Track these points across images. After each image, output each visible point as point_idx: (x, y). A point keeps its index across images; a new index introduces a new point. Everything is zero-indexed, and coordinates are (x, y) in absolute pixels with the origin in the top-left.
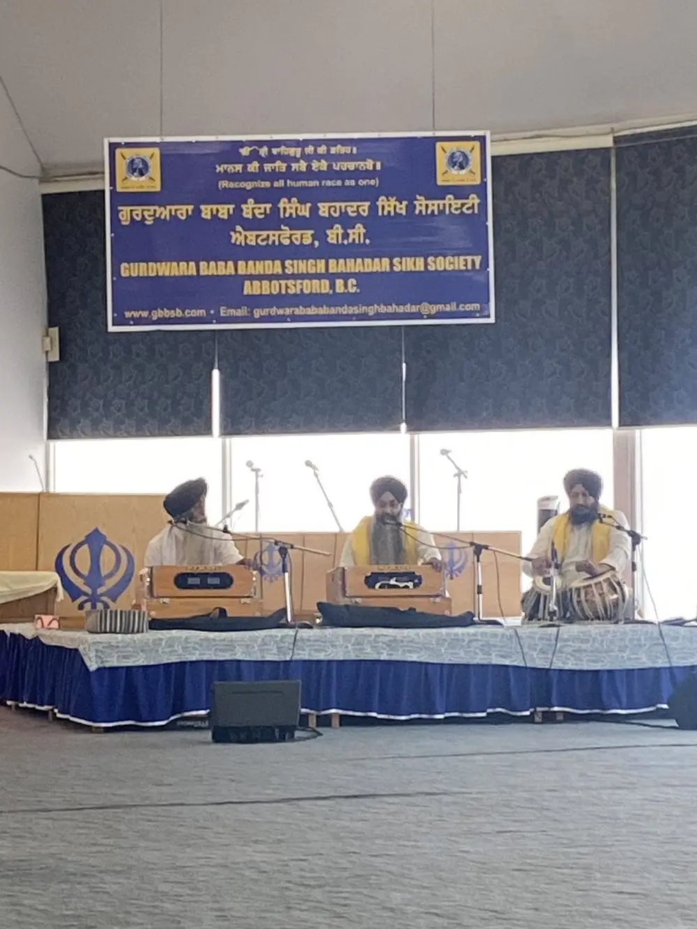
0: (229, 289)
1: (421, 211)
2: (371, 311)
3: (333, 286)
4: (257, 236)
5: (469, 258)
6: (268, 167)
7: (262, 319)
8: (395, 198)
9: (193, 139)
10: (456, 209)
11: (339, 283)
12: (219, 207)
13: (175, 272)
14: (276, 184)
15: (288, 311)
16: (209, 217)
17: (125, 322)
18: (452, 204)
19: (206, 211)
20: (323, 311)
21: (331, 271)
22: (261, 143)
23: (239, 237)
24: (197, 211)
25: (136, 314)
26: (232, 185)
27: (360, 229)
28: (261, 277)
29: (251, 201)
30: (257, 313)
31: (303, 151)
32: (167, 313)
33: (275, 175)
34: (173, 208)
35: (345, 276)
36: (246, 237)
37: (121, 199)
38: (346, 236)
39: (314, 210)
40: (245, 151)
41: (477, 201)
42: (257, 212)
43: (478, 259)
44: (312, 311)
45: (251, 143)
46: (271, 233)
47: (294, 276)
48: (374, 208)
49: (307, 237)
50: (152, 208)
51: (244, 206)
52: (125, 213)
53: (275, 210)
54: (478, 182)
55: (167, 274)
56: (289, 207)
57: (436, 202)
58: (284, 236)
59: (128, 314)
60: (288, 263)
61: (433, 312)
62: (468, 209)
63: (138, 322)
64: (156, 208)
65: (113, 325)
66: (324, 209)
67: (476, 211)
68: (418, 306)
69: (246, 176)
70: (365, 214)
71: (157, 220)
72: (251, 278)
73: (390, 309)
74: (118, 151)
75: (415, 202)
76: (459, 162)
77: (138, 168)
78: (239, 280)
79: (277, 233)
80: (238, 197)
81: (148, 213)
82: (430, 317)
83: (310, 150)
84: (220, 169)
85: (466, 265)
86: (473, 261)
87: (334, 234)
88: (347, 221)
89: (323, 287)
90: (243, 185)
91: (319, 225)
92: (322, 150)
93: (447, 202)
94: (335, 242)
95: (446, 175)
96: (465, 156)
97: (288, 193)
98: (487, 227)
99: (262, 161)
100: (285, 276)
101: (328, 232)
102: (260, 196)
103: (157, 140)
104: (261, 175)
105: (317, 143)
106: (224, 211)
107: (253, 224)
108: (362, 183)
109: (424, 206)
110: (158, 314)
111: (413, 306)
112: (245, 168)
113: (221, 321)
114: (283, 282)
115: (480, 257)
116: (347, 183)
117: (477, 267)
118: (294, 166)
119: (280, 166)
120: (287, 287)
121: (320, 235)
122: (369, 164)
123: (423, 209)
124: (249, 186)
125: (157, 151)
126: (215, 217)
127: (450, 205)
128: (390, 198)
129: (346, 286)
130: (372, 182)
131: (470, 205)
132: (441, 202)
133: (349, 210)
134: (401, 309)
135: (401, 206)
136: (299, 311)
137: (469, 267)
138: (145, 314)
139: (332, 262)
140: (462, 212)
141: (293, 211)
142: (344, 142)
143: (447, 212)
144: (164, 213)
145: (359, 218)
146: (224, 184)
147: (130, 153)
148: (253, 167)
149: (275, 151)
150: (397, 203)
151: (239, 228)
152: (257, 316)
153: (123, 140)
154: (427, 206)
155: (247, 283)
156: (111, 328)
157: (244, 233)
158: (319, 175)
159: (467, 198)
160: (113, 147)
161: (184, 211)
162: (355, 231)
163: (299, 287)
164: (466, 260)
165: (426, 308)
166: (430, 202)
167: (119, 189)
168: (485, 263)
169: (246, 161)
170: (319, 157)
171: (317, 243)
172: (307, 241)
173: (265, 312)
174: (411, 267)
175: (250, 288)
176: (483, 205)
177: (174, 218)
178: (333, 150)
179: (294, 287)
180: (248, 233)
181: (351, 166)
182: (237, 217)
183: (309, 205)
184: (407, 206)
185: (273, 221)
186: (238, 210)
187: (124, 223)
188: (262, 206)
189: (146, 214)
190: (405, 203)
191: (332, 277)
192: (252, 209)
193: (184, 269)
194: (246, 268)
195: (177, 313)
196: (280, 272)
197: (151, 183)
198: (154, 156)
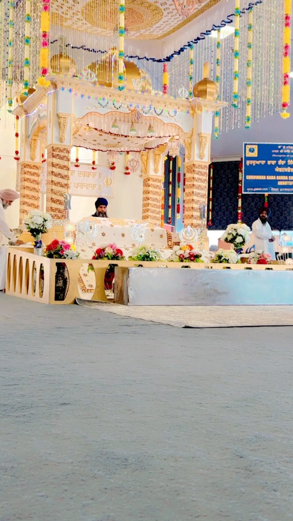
0: (274, 184)
4: (282, 169)
7: (282, 192)
9: (266, 143)
12: (272, 161)
13: (260, 178)
14: (287, 156)
15: (289, 190)
16: (269, 164)
17: (247, 191)
19: (269, 162)
22: (283, 145)
23: (277, 169)
24: (266, 162)
25: (250, 189)
26: (276, 156)
28: (282, 180)
29: (280, 160)
30: (281, 190)
32: (257, 189)
33: (287, 154)
34: (260, 161)
37: (247, 159)
40: (279, 147)
45: (281, 145)
46: (285, 169)
47: (291, 181)
51: (279, 161)
52: (248, 163)
53: (287, 163)
55: (258, 179)
56: (290, 162)
58: (289, 170)
60: (289, 177)
63: (250, 191)
64: (256, 161)
65: (244, 192)
69: (279, 153)
71: (256, 164)
72: (280, 180)
74: (247, 146)
77: (252, 151)
78: (277, 181)
79: (287, 169)
80: (277, 159)
81: (254, 162)
84: (273, 151)
90: (278, 156)
97: (290, 158)
99: (284, 150)
100: (288, 180)
102: (283, 159)
103: (257, 143)
104: (283, 153)
106: (274, 162)
107: (280, 166)
110: (255, 189)
112: (279, 151)
113: (271, 191)
114: (288, 182)
118: (292, 151)
119: (288, 151)
124: (280, 156)
125: (257, 146)
126: (271, 164)
138: (252, 189)
144: (258, 162)
146: (274, 155)
147: (250, 146)
148: (281, 151)
149: (287, 147)
151: (277, 167)
152: (281, 191)
153: (248, 143)
155: (279, 182)
157: (278, 169)
161: (263, 162)
169: (280, 149)
173: (283, 190)
175: (280, 183)
177: (261, 164)
179: (291, 183)
182: (277, 164)
185: (286, 166)
186: (277, 162)
187: (248, 165)
188: (283, 161)
189: (253, 163)
192: (281, 162)
193: (263, 178)
194: (279, 178)
195: (260, 189)
196: (287, 179)
197: (255, 154)
198: (256, 148)
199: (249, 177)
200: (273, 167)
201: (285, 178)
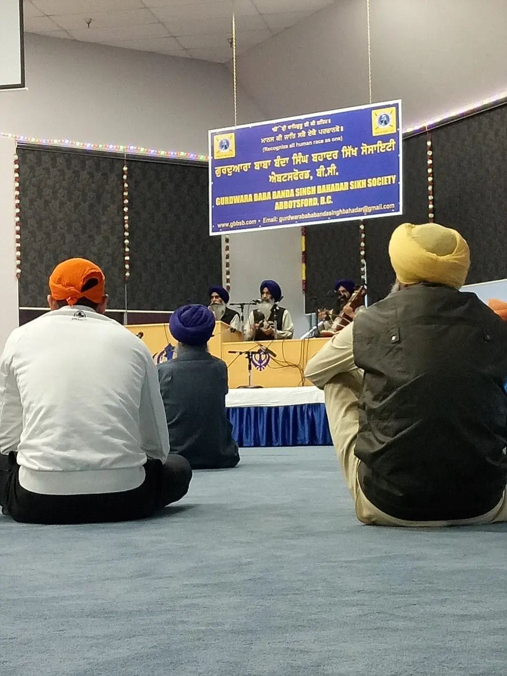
0: (268, 208)
1: (364, 153)
2: (338, 213)
3: (319, 201)
4: (282, 177)
5: (389, 177)
6: (286, 137)
7: (285, 223)
8: (351, 146)
10: (383, 149)
11: (322, 198)
12: (263, 162)
13: (242, 201)
14: (291, 146)
15: (296, 217)
16: (258, 169)
17: (218, 230)
18: (381, 146)
19: (257, 165)
20: (315, 215)
21: (318, 193)
22: (282, 124)
23: (274, 178)
24: (253, 166)
25: (223, 225)
26: (269, 149)
27: (333, 167)
28: (284, 200)
29: (279, 157)
30: (281, 220)
31: (303, 125)
32: (237, 224)
33: (290, 141)
34: (241, 165)
35: (325, 195)
36: (277, 178)
37: (217, 163)
38: (326, 171)
39: (310, 158)
40: (275, 129)
41: (394, 143)
42: (281, 163)
43: (394, 177)
44: (308, 216)
45: (277, 124)
46: (288, 174)
47: (300, 198)
48: (340, 153)
49: (306, 174)
50: (231, 166)
51: (275, 160)
52: (218, 169)
53: (291, 161)
54: (395, 131)
55: (238, 202)
56: (298, 158)
57: (372, 146)
58: (295, 175)
59: (219, 226)
60: (297, 190)
61: (370, 211)
62: (389, 148)
63: (223, 229)
64: (233, 166)
65: (213, 231)
66: (315, 157)
67: (393, 149)
68: (362, 208)
69: (275, 143)
70: (336, 158)
71: (233, 173)
72: (279, 200)
73: (347, 212)
74: (215, 137)
75: (362, 148)
76: (384, 121)
77: (224, 145)
78: (273, 202)
79: (291, 173)
80: (272, 156)
81: (228, 169)
82: (368, 214)
83: (307, 124)
84: (263, 141)
85: (388, 182)
86: (391, 179)
87: (320, 172)
88: (326, 163)
89: (313, 202)
90: (274, 148)
91: (312, 167)
92: (313, 123)
93: (378, 145)
94: (320, 176)
95: (378, 129)
96: (387, 117)
97: (297, 150)
98: (399, 157)
99: (284, 133)
100: (295, 198)
101: (317, 170)
102: (283, 154)
103: (233, 128)
104: (283, 142)
105: (310, 120)
106: (266, 164)
107: (280, 170)
108: (333, 140)
109: (366, 149)
110: (233, 225)
111: (359, 209)
112: (275, 139)
113: (264, 225)
114: (294, 201)
115: (395, 176)
116: (326, 141)
117: (394, 182)
118: (300, 135)
119: (292, 135)
120: (296, 204)
121: (313, 173)
122: (337, 129)
123: (366, 151)
124: (277, 148)
125: (233, 135)
126: (261, 168)
127: (380, 147)
128: (348, 147)
129: (326, 201)
130: (339, 139)
131: (391, 146)
132: (375, 146)
133: (328, 156)
134: (353, 211)
135: (354, 151)
136: (302, 217)
137: (390, 183)
138: (227, 225)
139: (319, 187)
140: (386, 150)
141: (300, 160)
142: (324, 117)
143: (378, 152)
144: (237, 168)
145: (333, 161)
146: (266, 149)
147: (221, 138)
148: (279, 137)
149: (289, 127)
150: (353, 149)
151: (273, 173)
153: (217, 131)
154: (368, 149)
155: (277, 203)
156: (211, 234)
157: (276, 176)
158: (313, 138)
159: (389, 142)
160: (213, 135)
161: (246, 166)
162: (331, 168)
163: (302, 203)
164: (388, 179)
165: (366, 209)
166: (369, 147)
167: (215, 158)
168: (398, 180)
169: (276, 134)
170: (311, 128)
171: (311, 177)
172: (307, 177)
173: (285, 219)
174: (359, 186)
175: (278, 206)
176: (397, 145)
177: (242, 170)
178: (319, 123)
179: (300, 204)
180: (277, 175)
181: (328, 131)
182: (272, 167)
183: (307, 156)
184: (357, 151)
185: (289, 168)
186: (273, 163)
187: (218, 176)
188: (284, 159)
189: (228, 170)
190: (356, 149)
191: (318, 196)
192: (279, 162)
193: (246, 199)
194: (276, 195)
195: (242, 223)
196: (293, 196)
197: (231, 152)
198: (231, 139)
199: (222, 201)
200: (265, 173)
201: (289, 193)
